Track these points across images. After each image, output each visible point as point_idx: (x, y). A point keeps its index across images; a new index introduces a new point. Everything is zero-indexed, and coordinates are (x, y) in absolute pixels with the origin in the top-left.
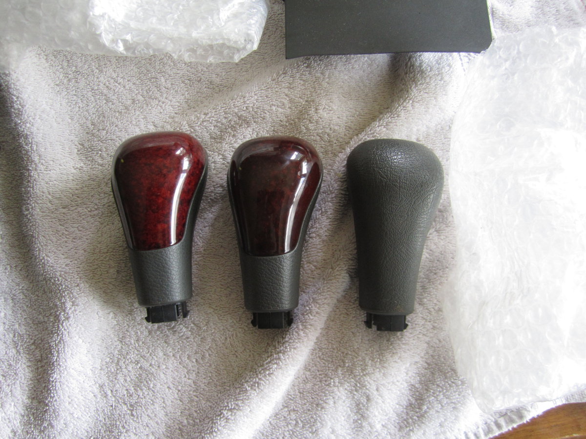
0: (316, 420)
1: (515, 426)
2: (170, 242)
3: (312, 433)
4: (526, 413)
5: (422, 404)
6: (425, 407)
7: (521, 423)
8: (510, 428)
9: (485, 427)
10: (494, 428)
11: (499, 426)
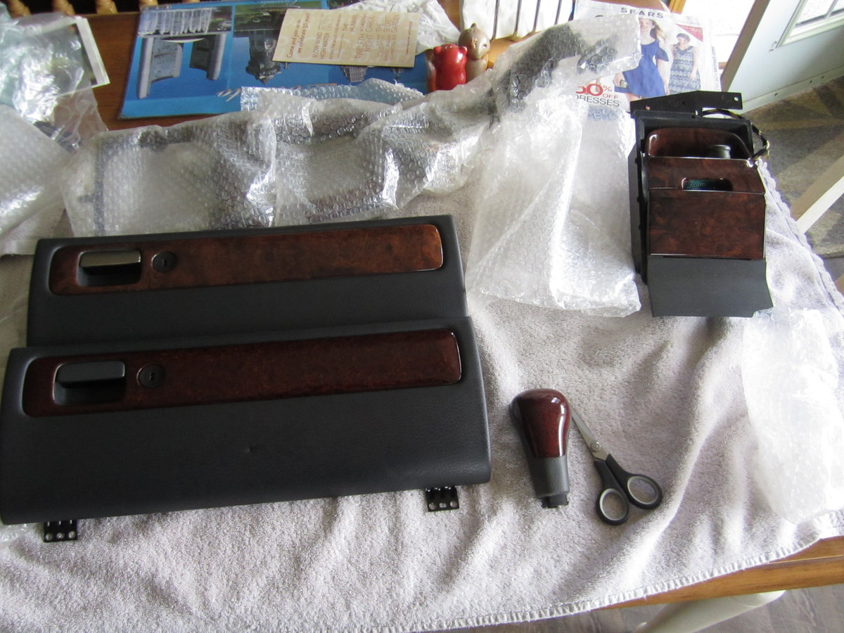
0: (689, 534)
1: (811, 544)
2: (559, 454)
3: (689, 541)
4: (816, 536)
5: (752, 528)
6: (754, 530)
7: (814, 542)
8: (808, 546)
9: (793, 546)
10: (798, 546)
11: (801, 546)
